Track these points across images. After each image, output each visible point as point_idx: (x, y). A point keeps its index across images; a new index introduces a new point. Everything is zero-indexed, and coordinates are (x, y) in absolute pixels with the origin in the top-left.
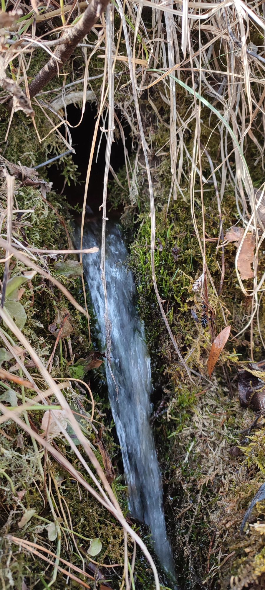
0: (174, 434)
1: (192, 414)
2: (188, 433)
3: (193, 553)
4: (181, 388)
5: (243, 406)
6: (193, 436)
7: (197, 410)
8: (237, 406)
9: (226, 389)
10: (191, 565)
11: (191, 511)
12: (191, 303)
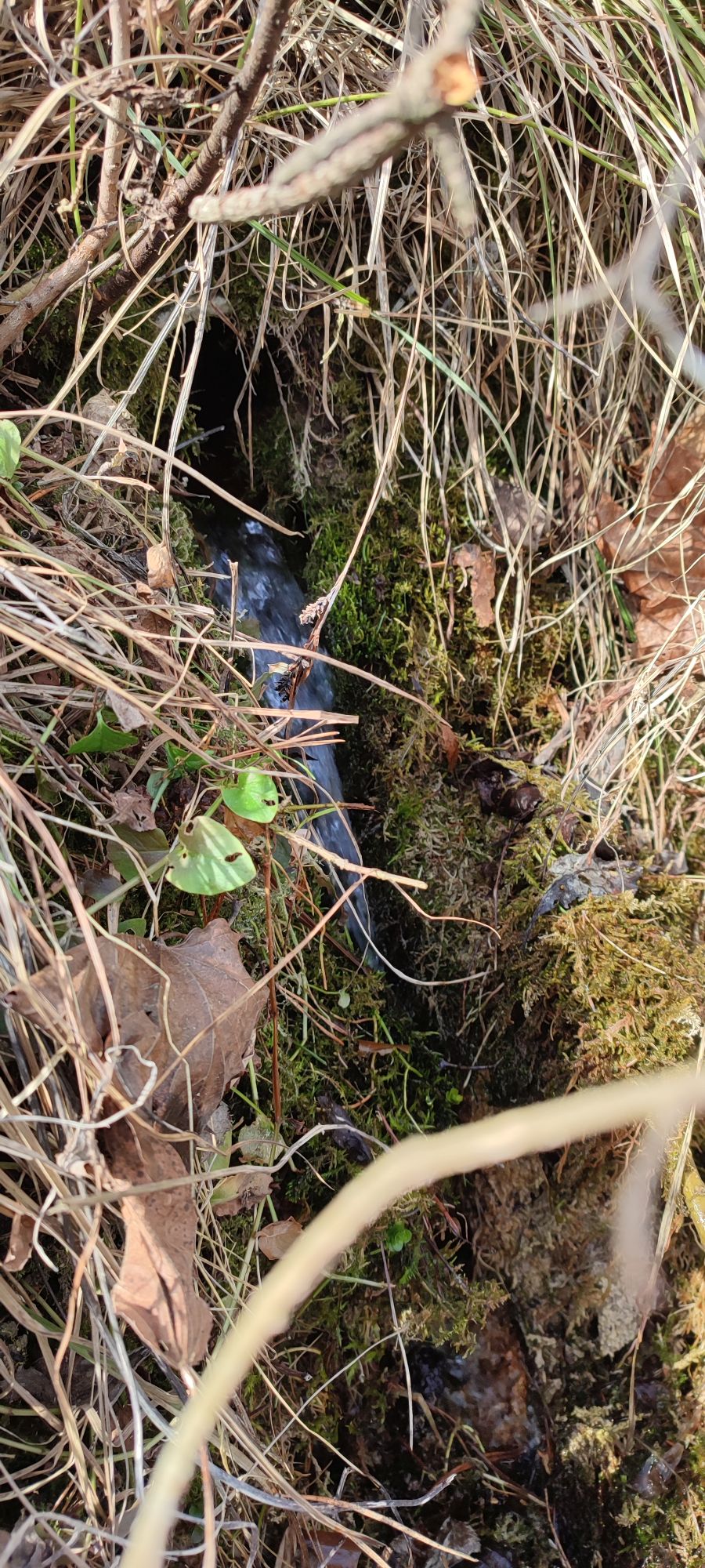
0: (396, 858)
1: (416, 828)
2: (412, 855)
3: (440, 1004)
4: (400, 792)
5: (486, 811)
6: (419, 858)
7: (422, 823)
8: (477, 813)
9: (453, 789)
10: (439, 1017)
11: (433, 953)
12: (412, 667)
